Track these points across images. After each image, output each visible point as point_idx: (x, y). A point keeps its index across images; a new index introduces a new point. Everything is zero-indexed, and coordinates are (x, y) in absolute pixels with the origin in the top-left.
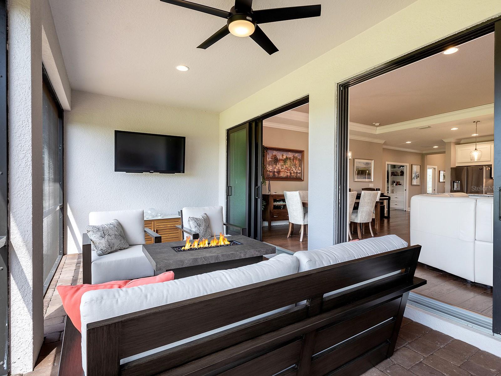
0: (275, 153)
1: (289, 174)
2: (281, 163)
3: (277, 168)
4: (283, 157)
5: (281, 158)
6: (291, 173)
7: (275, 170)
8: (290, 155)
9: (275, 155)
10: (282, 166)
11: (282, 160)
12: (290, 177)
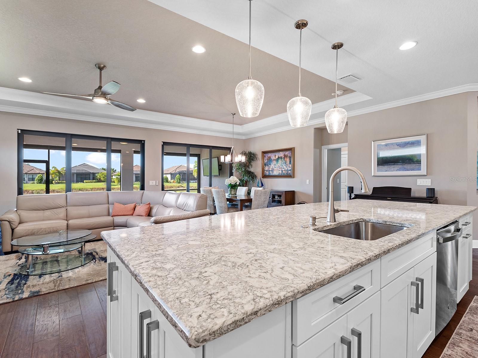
0: (269, 155)
1: (281, 172)
2: (275, 162)
3: (271, 167)
4: (275, 157)
5: (274, 158)
6: (282, 171)
7: (270, 169)
8: (281, 154)
9: (270, 157)
10: (275, 165)
11: (275, 160)
12: (282, 174)
